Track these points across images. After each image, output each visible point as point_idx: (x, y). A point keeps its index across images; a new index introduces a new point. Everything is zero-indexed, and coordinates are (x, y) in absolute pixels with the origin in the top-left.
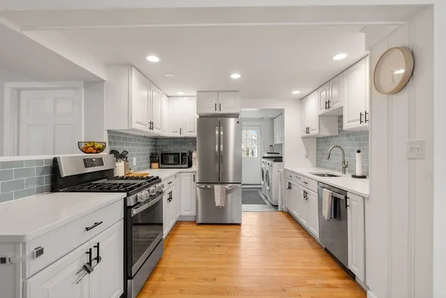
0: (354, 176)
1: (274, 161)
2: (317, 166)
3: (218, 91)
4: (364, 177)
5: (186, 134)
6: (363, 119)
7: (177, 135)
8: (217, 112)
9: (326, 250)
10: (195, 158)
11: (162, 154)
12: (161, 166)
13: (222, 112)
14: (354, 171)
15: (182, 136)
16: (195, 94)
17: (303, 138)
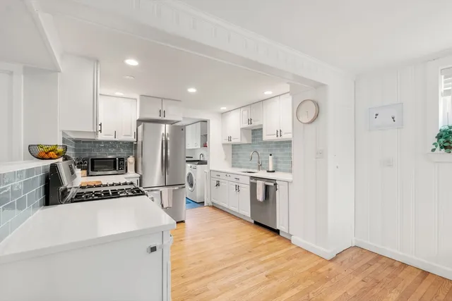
0: (268, 171)
1: (198, 164)
2: (233, 166)
3: (162, 99)
4: (273, 171)
5: (121, 138)
6: (279, 135)
7: (111, 138)
8: (160, 118)
9: (256, 223)
10: (131, 163)
11: (92, 159)
12: (91, 173)
13: (165, 119)
14: (268, 168)
15: (117, 139)
16: (137, 97)
17: (224, 144)
